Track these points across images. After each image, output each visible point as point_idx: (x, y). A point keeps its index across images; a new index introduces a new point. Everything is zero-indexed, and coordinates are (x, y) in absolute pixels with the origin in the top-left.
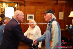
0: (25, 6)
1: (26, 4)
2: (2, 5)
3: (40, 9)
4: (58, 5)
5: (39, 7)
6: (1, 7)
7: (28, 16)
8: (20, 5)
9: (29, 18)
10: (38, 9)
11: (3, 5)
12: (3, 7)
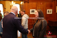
0: (28, 3)
1: (29, 1)
2: (11, 3)
3: (41, 4)
4: (55, 1)
5: (39, 3)
6: (11, 5)
7: (31, 10)
8: (25, 2)
9: (31, 12)
10: (39, 5)
12: (12, 5)
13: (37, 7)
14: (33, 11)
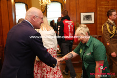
6: (41, 4)
11: (43, 1)
12: (43, 4)
13: (98, 8)
14: (88, 17)
